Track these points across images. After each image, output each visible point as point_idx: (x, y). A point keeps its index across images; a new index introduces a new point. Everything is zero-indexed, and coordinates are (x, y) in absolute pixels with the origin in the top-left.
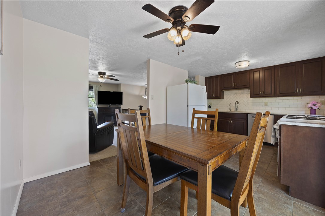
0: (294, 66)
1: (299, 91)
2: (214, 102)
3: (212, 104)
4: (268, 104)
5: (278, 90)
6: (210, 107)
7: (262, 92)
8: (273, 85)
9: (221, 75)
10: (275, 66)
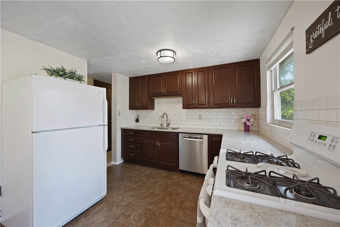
0: (228, 69)
1: (233, 101)
2: (142, 113)
3: (141, 116)
4: (203, 117)
5: (212, 100)
6: (137, 121)
7: (195, 102)
8: (207, 93)
9: (149, 76)
10: (208, 68)
